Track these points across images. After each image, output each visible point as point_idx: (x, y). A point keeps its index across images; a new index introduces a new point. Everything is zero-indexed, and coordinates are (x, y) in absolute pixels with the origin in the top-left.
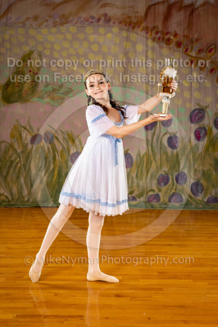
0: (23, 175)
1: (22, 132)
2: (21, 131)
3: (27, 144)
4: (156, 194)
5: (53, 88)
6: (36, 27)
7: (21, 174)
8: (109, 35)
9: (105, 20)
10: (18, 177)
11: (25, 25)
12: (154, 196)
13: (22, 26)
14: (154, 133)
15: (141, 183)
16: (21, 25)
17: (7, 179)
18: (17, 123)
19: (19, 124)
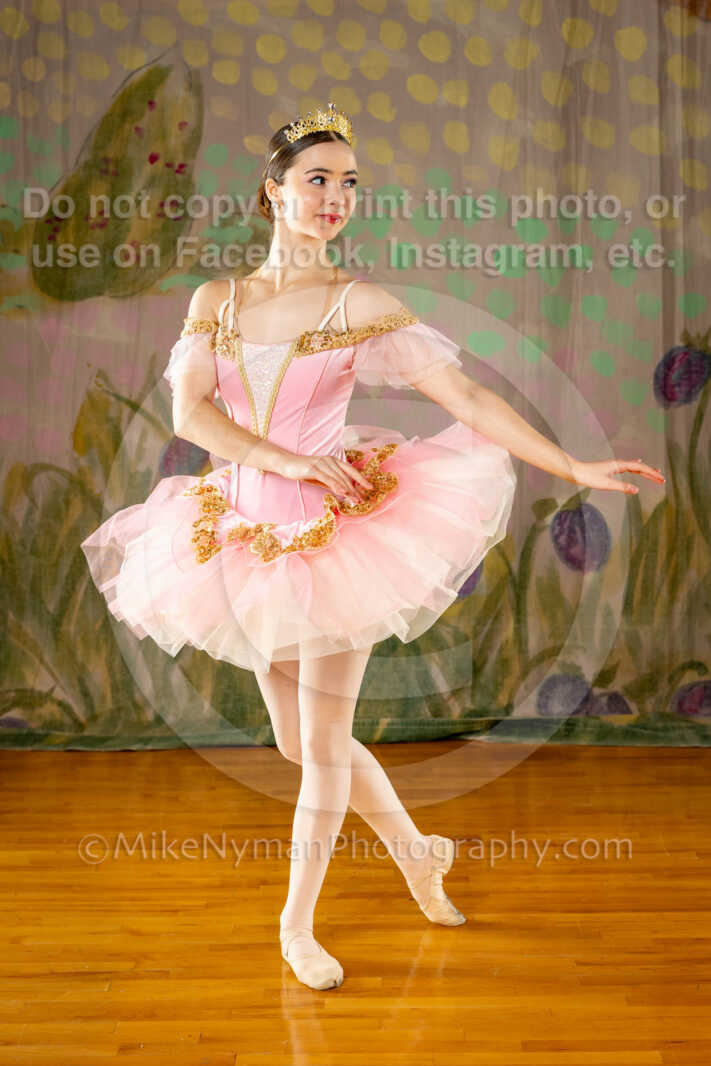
1: (123, 425)
2: (119, 419)
5: (255, 228)
12: (706, 688)
14: (700, 417)
15: (645, 635)
17: (63, 628)
18: (100, 386)
19: (111, 391)
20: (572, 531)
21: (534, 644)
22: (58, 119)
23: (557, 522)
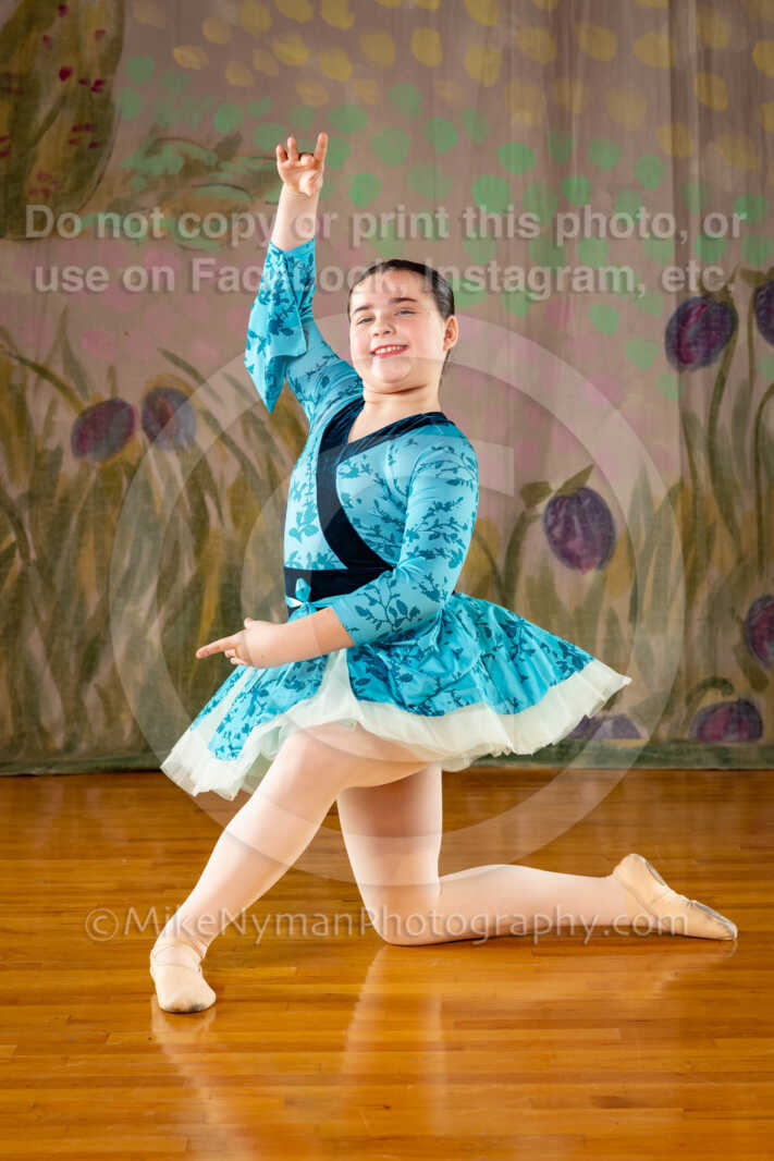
0: (36, 614)
1: (29, 395)
2: (23, 387)
3: (58, 452)
4: (738, 703)
5: (186, 157)
7: (30, 610)
10: (15, 629)
12: (731, 710)
14: (721, 382)
19: (14, 353)
20: (568, 521)
23: (551, 510)
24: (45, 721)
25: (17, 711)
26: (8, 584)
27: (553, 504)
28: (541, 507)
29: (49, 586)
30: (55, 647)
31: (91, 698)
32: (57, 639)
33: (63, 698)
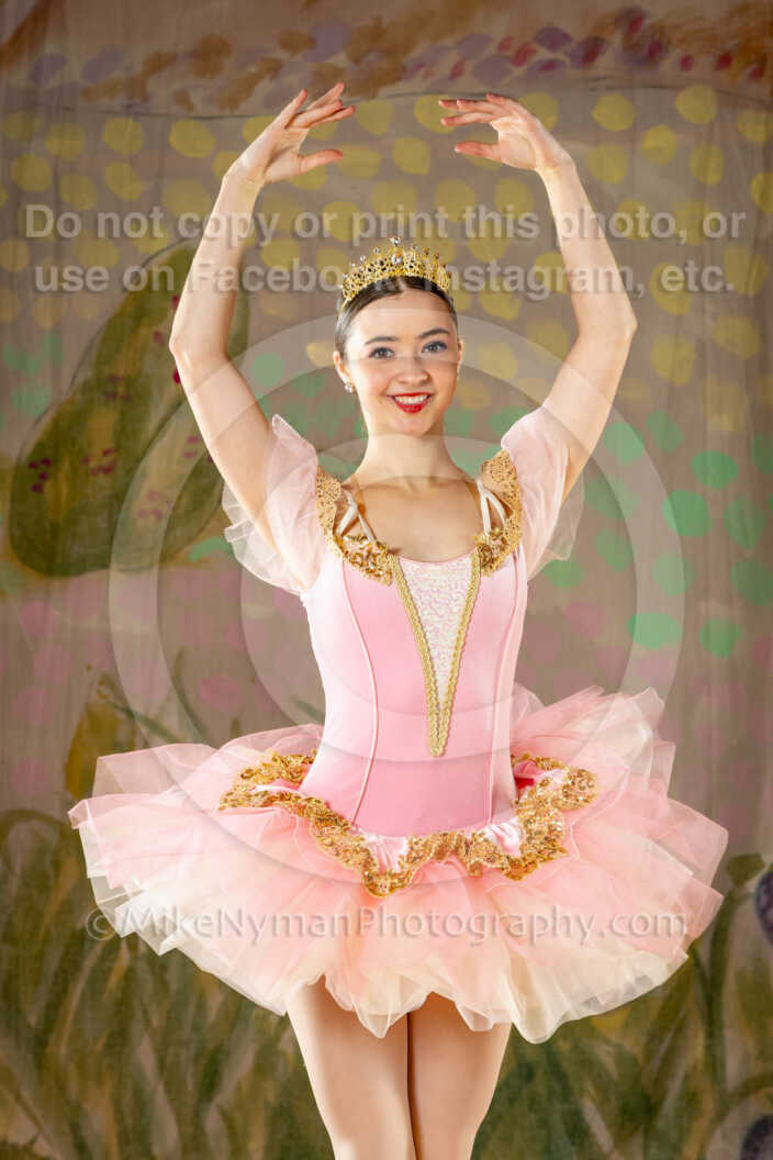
0: (147, 1021)
6: (215, 111)
7: (139, 1015)
8: (659, 140)
9: (630, 47)
10: (119, 1039)
11: (146, 98)
13: (128, 110)
16: (119, 101)
17: (49, 1050)
18: (103, 697)
19: (119, 704)
21: (734, 1068)
22: (47, 323)
23: (765, 887)
24: (156, 1150)
25: (124, 1140)
26: (114, 982)
27: (766, 881)
28: (752, 885)
29: (163, 984)
30: (169, 1060)
31: (212, 1122)
32: (172, 1050)
33: (179, 1121)
